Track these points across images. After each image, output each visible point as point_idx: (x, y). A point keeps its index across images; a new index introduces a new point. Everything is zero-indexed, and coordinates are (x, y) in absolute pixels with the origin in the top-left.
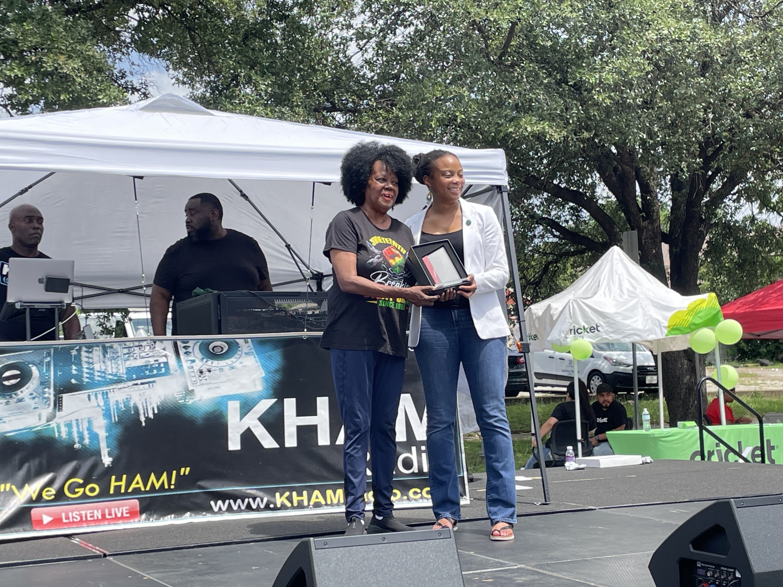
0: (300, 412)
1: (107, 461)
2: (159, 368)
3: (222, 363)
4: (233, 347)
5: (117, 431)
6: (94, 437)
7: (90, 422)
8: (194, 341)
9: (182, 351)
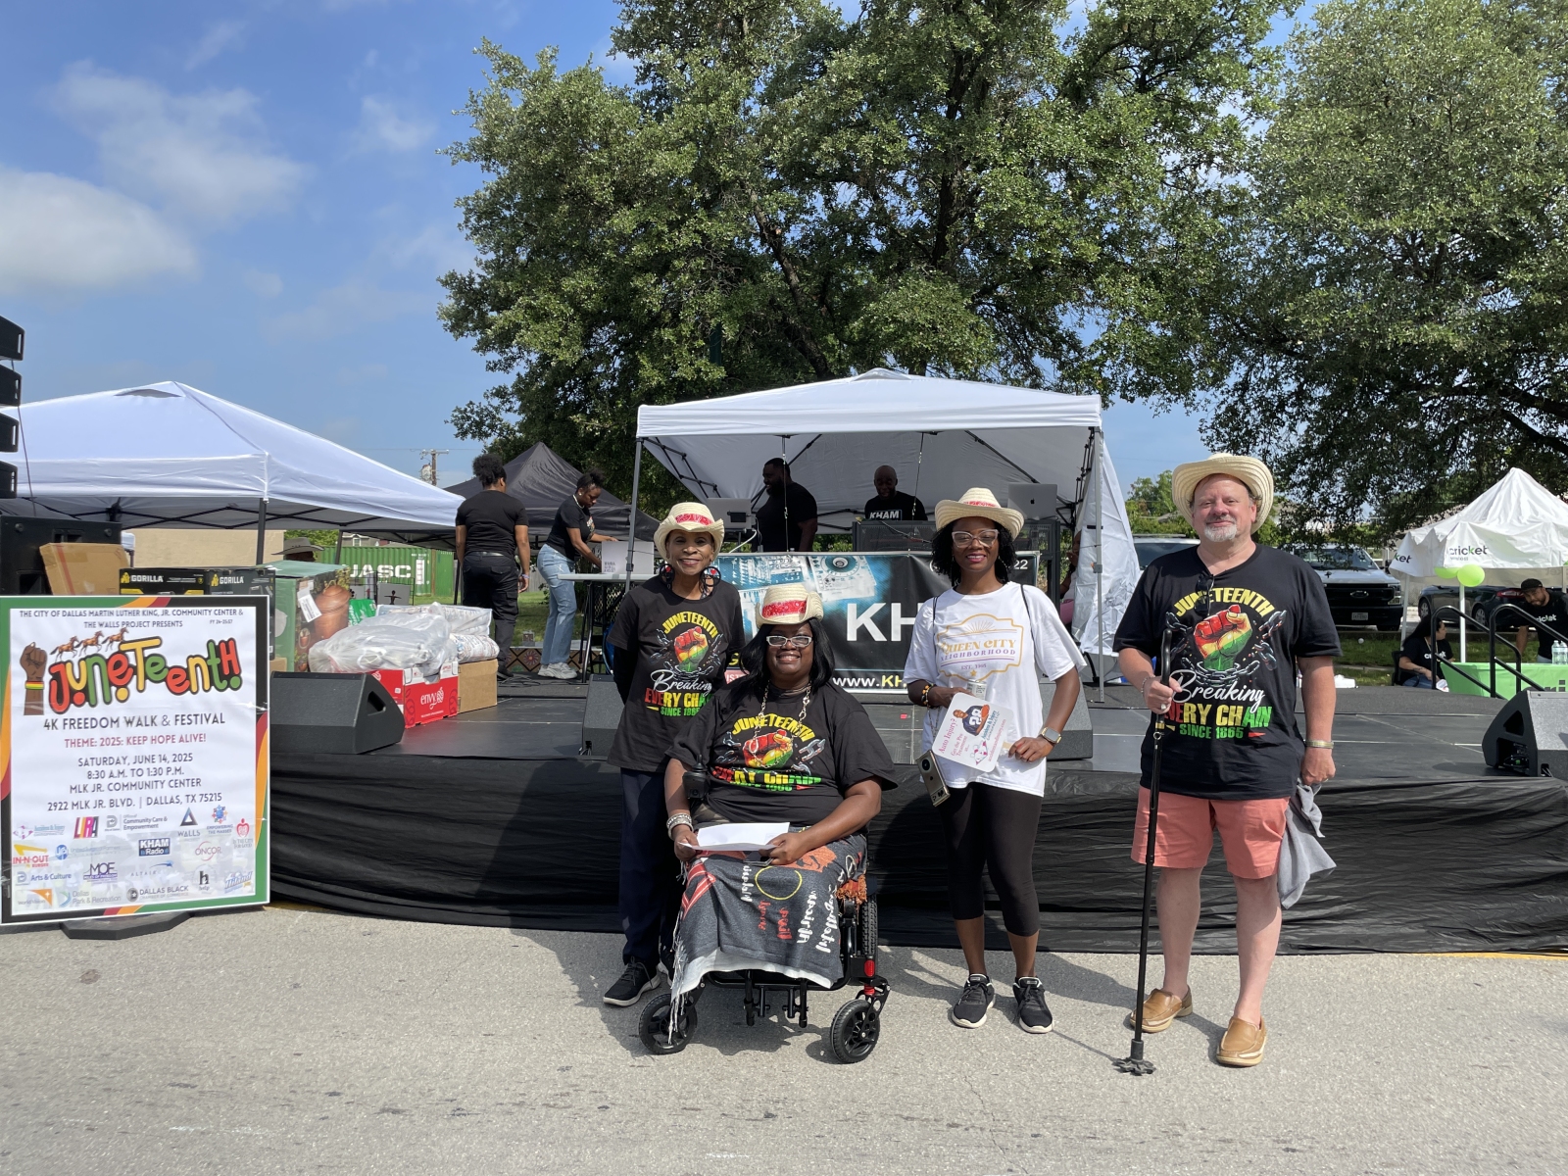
0: (905, 614)
3: (843, 574)
4: (851, 563)
8: (821, 556)
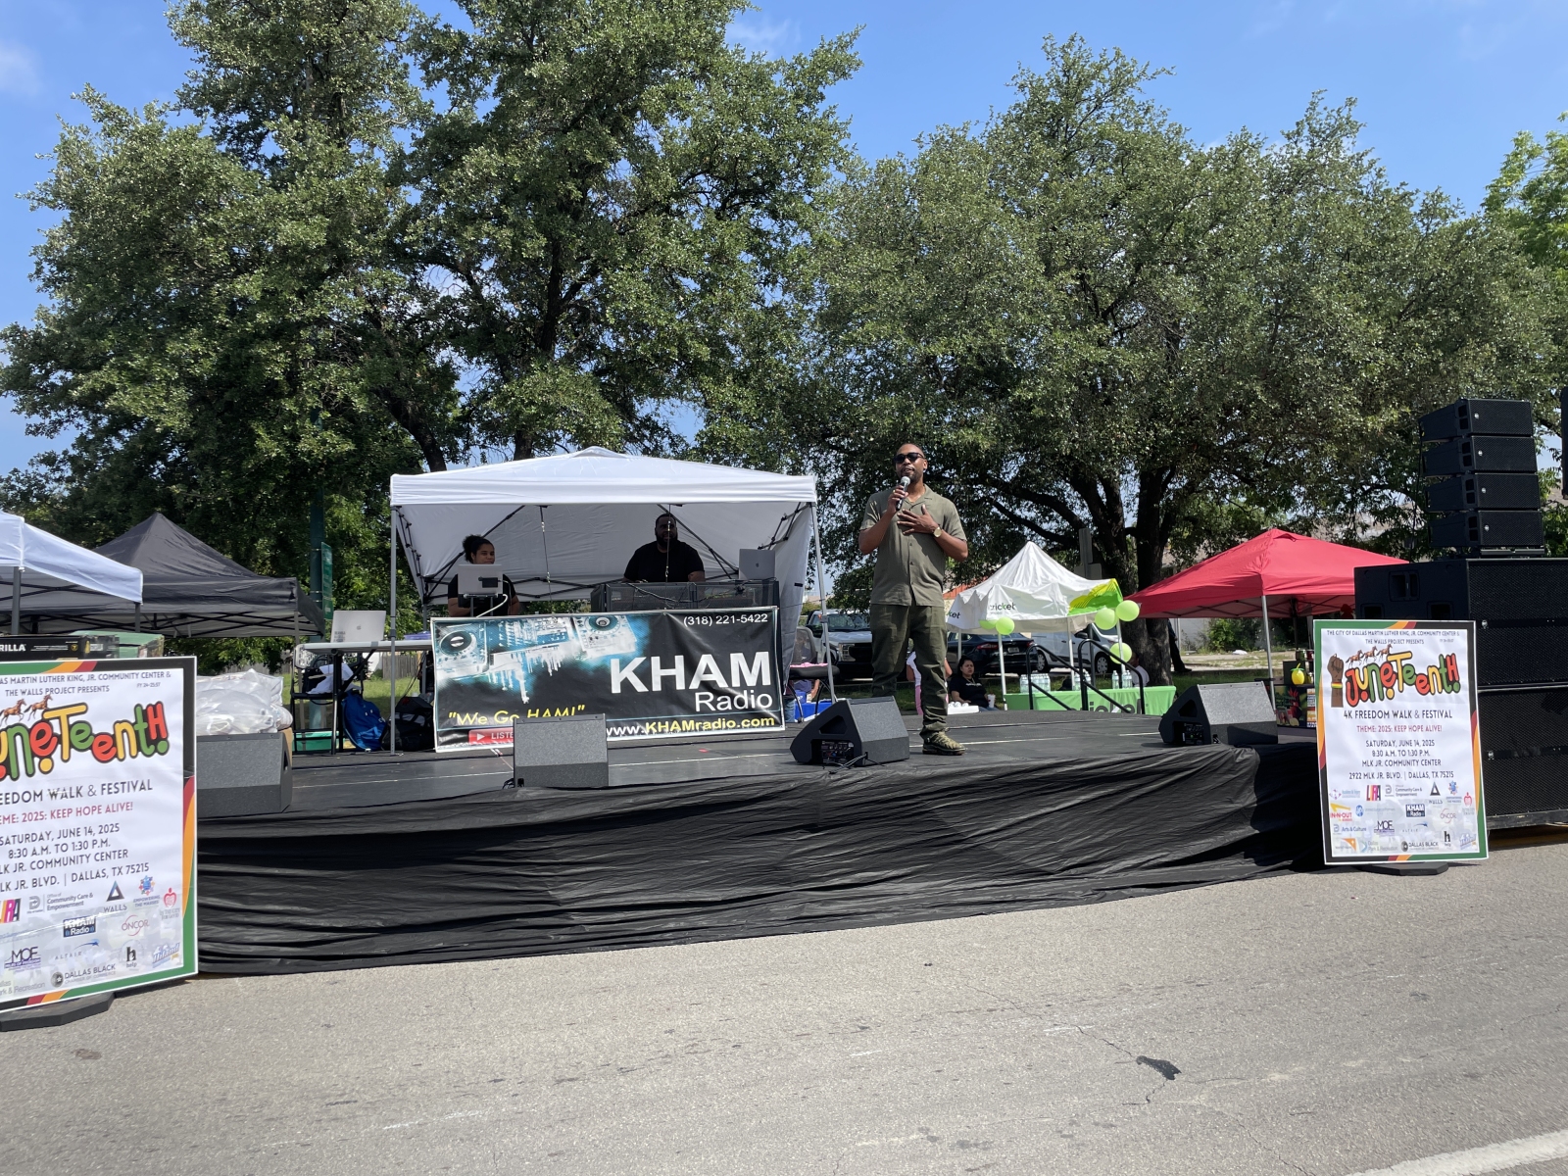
0: (663, 666)
1: (525, 699)
2: (561, 636)
3: (606, 633)
4: (613, 621)
5: (532, 679)
6: (516, 682)
7: (513, 672)
8: (585, 617)
9: (576, 625)
